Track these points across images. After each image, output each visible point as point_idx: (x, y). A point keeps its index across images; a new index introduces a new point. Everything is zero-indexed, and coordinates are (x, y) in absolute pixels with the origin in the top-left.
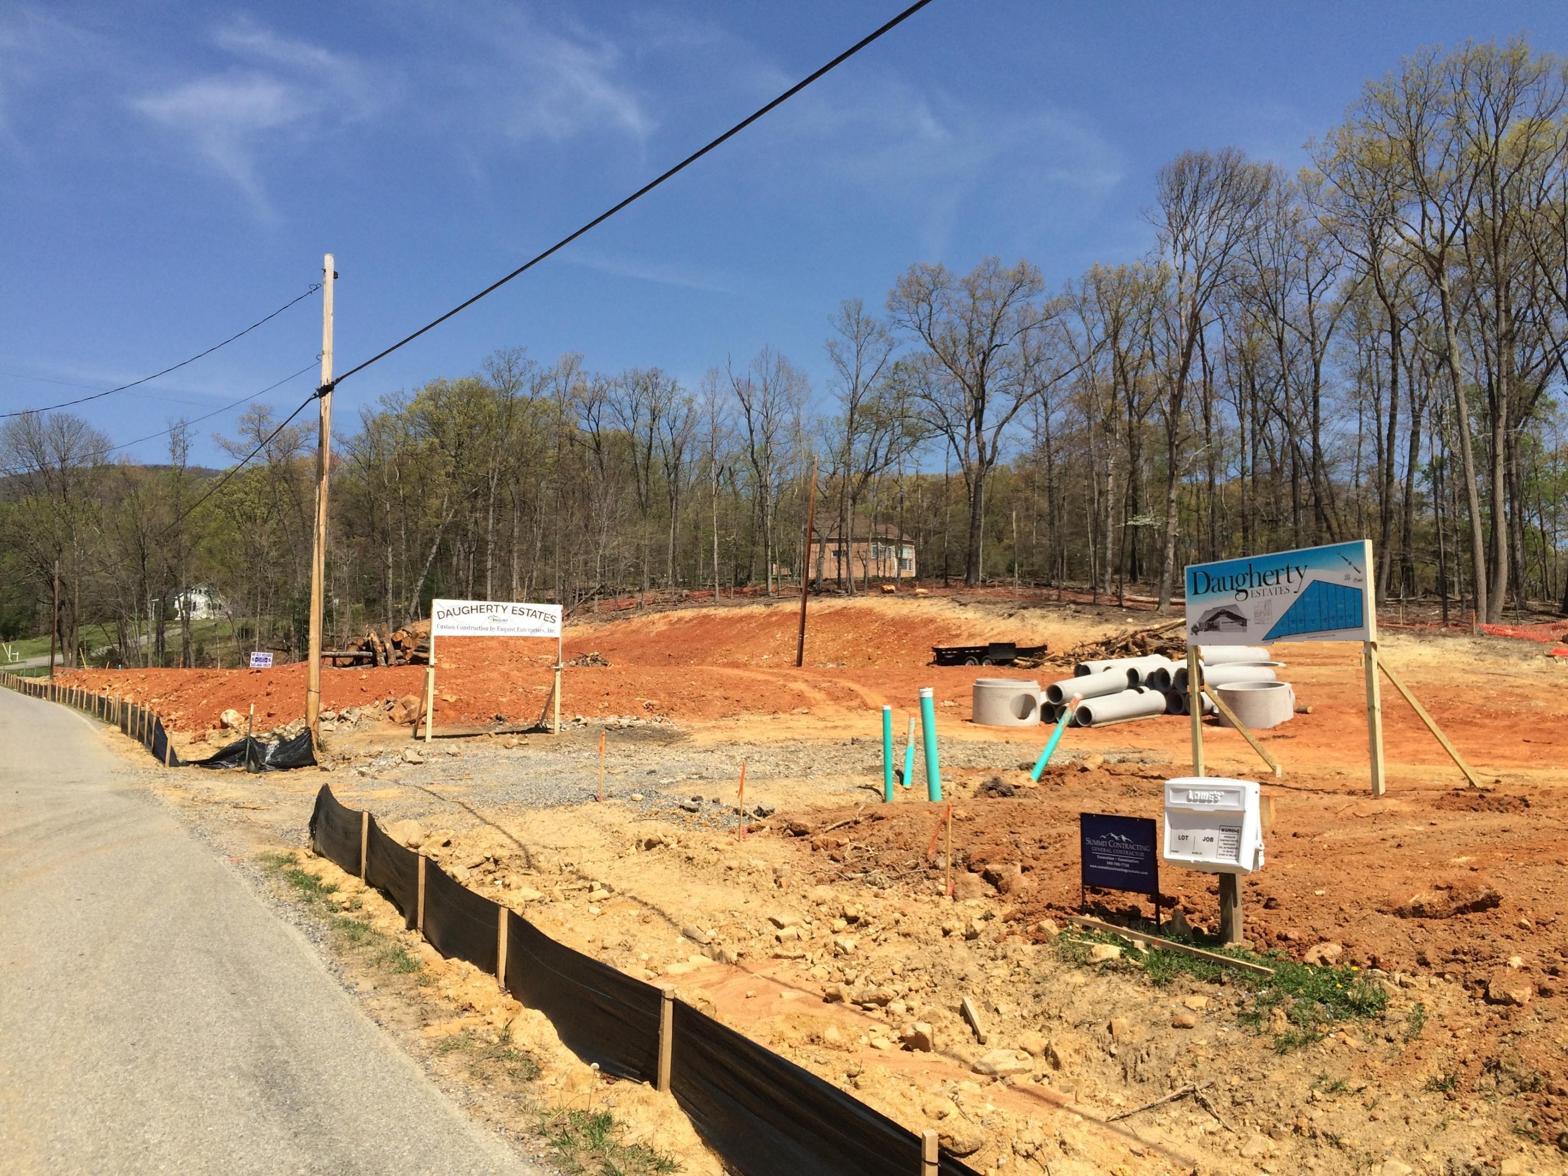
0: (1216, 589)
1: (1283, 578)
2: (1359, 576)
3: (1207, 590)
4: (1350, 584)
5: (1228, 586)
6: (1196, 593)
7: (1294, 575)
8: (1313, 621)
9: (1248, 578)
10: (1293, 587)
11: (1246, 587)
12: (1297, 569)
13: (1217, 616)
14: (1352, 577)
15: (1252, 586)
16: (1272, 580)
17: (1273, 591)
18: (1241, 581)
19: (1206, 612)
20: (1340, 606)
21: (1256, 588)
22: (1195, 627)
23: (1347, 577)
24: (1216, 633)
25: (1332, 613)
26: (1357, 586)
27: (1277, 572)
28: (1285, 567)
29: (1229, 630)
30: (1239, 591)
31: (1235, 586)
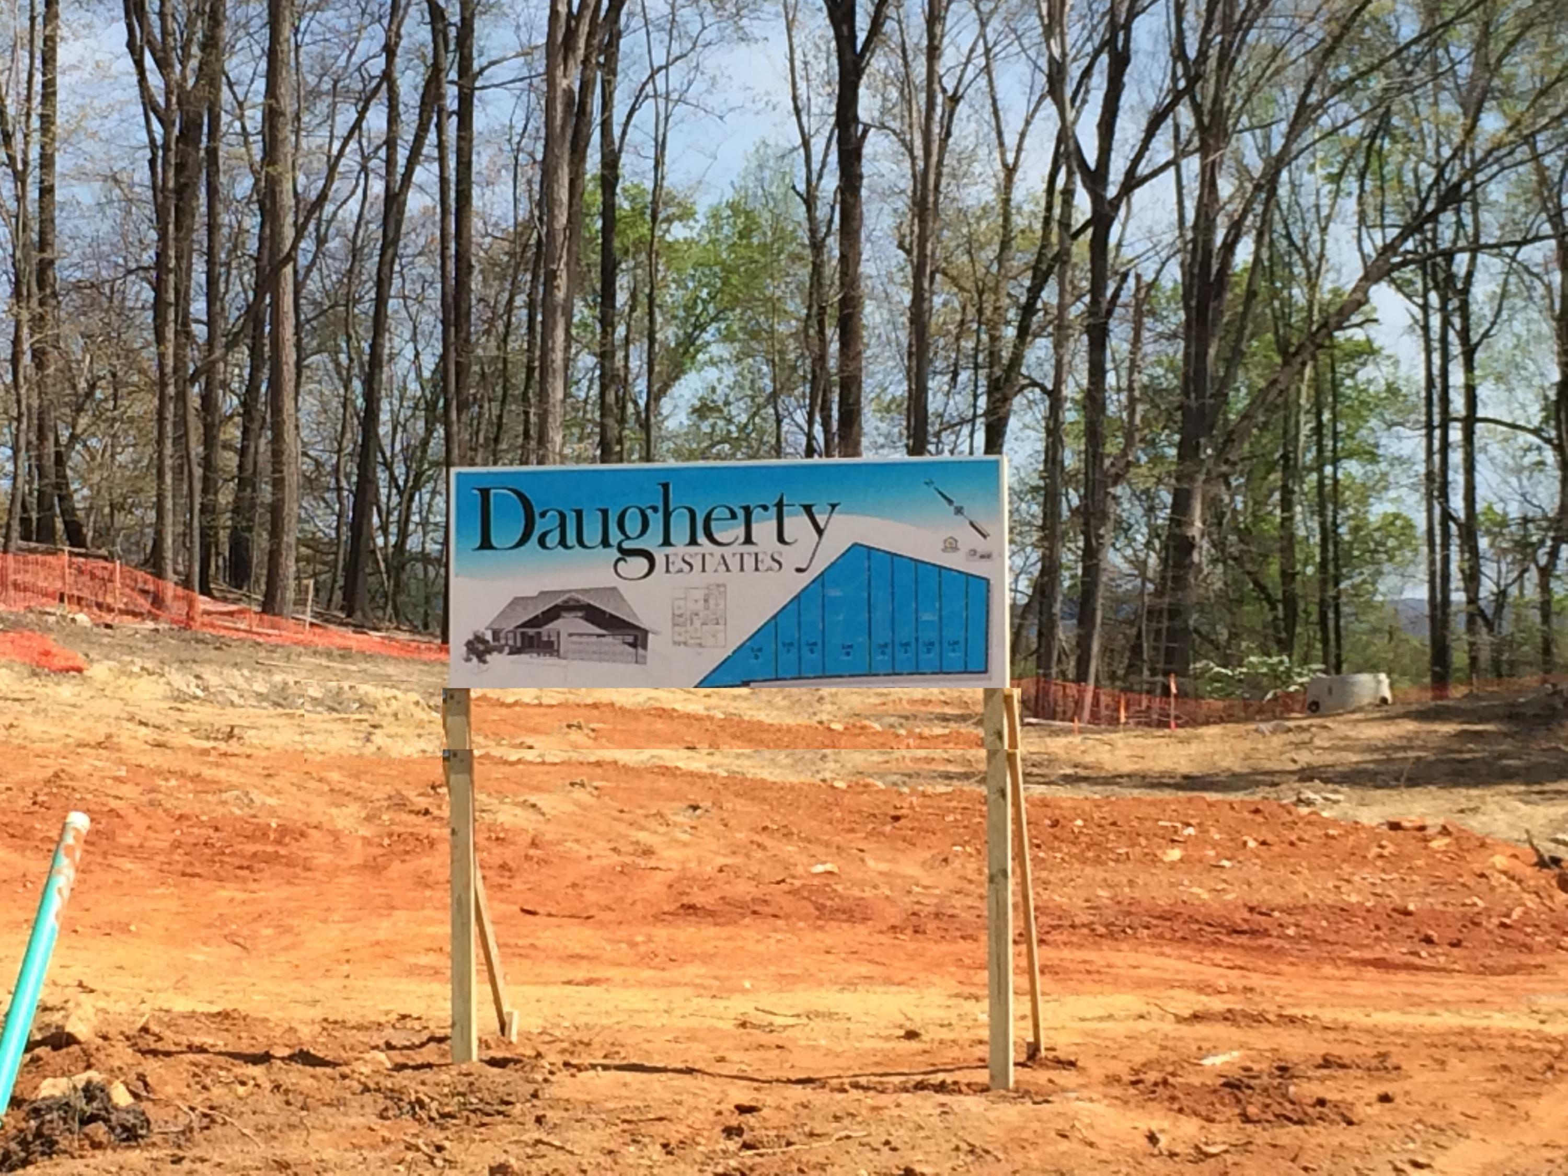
0: (553, 539)
1: (764, 529)
2: (982, 545)
3: (524, 539)
4: (956, 561)
5: (593, 533)
6: (486, 544)
7: (796, 524)
8: (848, 649)
9: (656, 520)
10: (793, 556)
11: (652, 541)
12: (808, 509)
13: (553, 614)
14: (964, 546)
15: (667, 542)
16: (731, 532)
17: (734, 563)
18: (633, 525)
19: (517, 601)
20: (927, 617)
21: (680, 548)
22: (479, 639)
23: (951, 546)
24: (548, 661)
25: (905, 633)
26: (977, 568)
27: (748, 511)
28: (772, 502)
29: (582, 655)
30: (626, 553)
31: (615, 536)
